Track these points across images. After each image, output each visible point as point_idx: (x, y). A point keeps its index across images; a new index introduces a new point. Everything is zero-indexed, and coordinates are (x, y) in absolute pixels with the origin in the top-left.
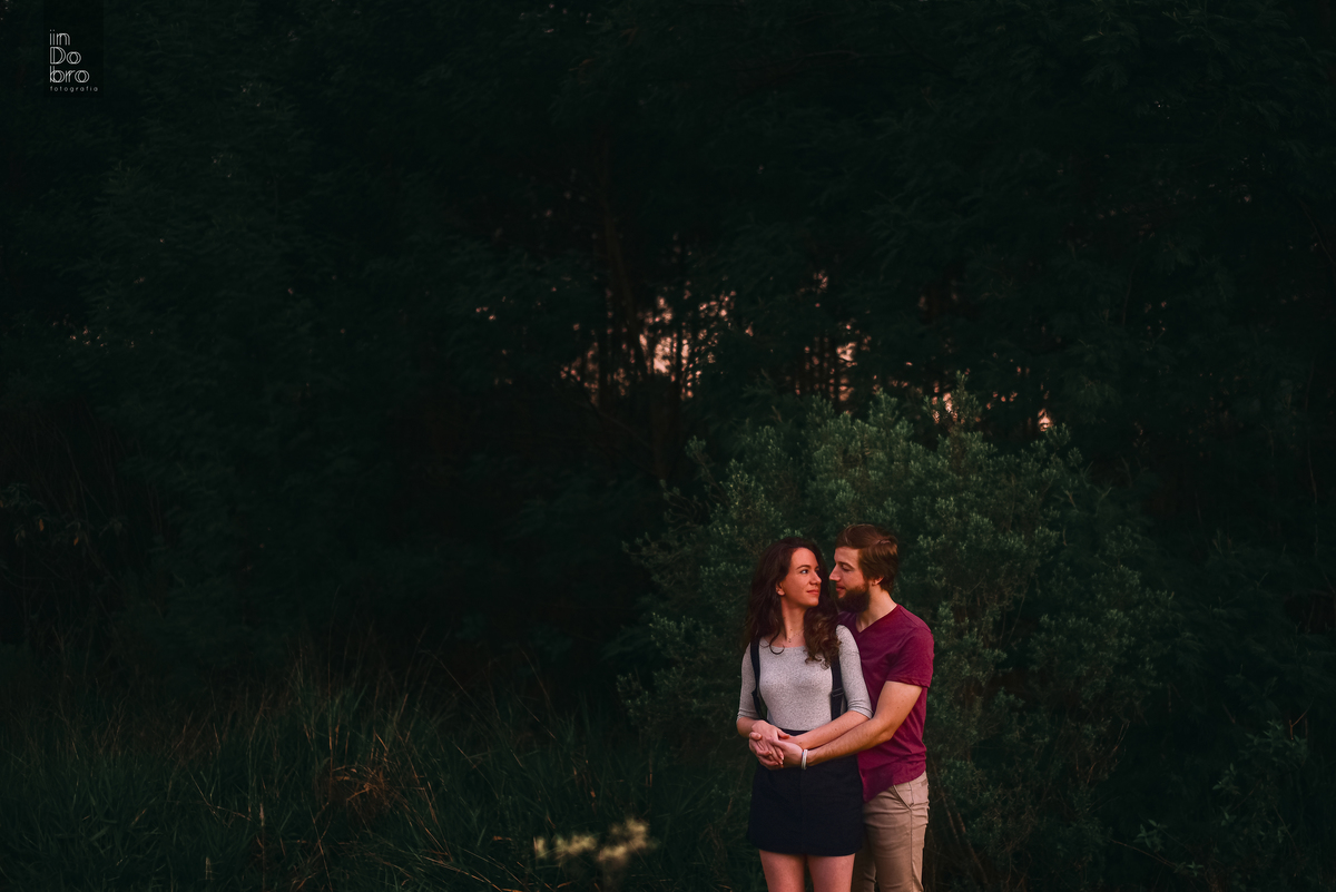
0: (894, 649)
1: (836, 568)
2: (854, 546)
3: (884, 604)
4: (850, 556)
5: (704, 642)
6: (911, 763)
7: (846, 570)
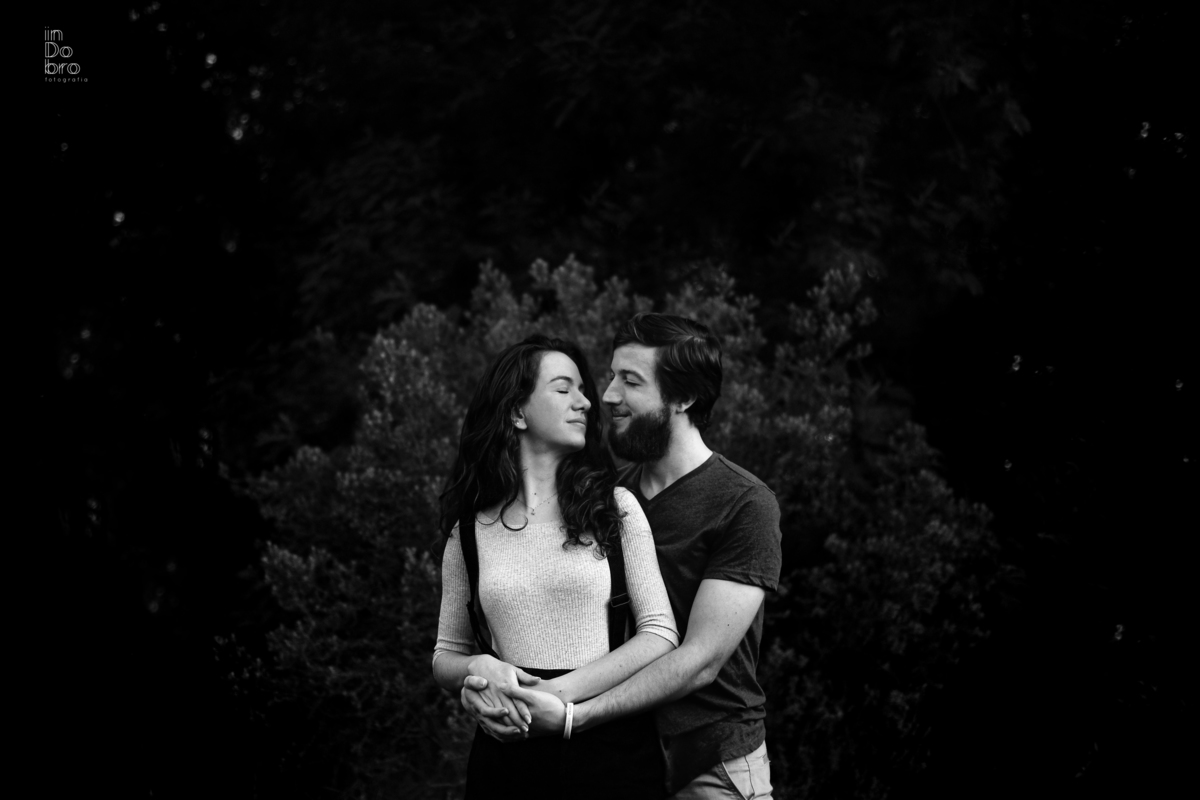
0: (719, 522)
1: (616, 382)
2: (648, 342)
3: (691, 450)
4: (638, 358)
5: (342, 585)
6: (747, 722)
7: (633, 385)
